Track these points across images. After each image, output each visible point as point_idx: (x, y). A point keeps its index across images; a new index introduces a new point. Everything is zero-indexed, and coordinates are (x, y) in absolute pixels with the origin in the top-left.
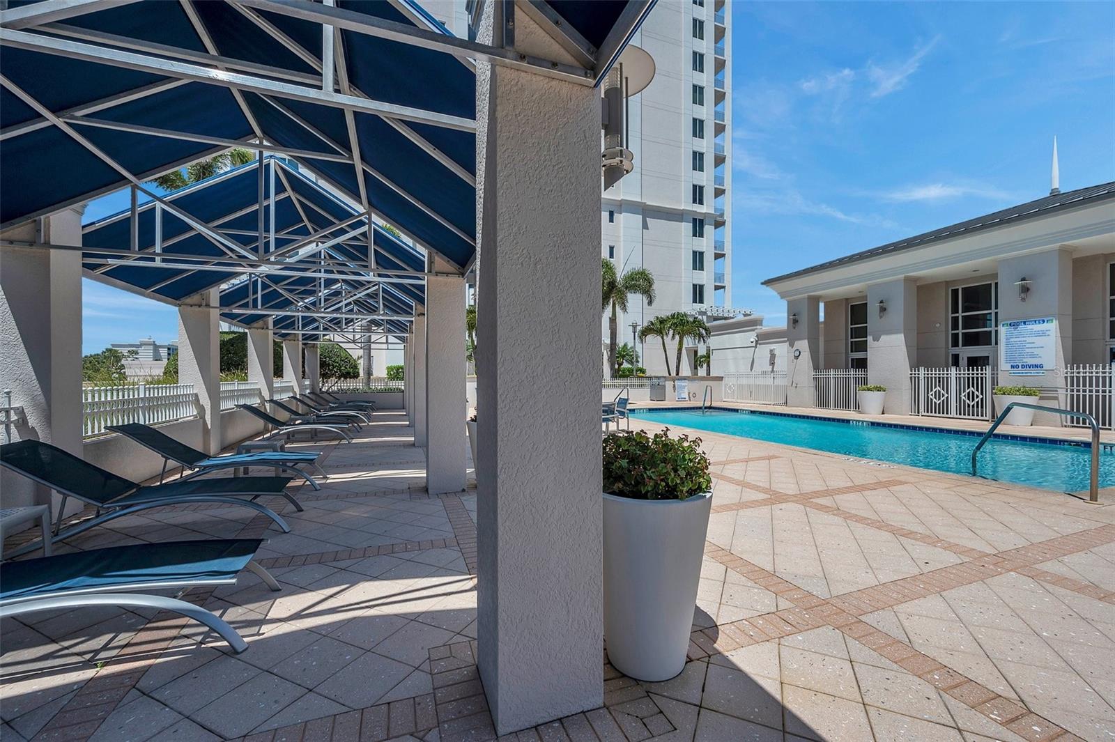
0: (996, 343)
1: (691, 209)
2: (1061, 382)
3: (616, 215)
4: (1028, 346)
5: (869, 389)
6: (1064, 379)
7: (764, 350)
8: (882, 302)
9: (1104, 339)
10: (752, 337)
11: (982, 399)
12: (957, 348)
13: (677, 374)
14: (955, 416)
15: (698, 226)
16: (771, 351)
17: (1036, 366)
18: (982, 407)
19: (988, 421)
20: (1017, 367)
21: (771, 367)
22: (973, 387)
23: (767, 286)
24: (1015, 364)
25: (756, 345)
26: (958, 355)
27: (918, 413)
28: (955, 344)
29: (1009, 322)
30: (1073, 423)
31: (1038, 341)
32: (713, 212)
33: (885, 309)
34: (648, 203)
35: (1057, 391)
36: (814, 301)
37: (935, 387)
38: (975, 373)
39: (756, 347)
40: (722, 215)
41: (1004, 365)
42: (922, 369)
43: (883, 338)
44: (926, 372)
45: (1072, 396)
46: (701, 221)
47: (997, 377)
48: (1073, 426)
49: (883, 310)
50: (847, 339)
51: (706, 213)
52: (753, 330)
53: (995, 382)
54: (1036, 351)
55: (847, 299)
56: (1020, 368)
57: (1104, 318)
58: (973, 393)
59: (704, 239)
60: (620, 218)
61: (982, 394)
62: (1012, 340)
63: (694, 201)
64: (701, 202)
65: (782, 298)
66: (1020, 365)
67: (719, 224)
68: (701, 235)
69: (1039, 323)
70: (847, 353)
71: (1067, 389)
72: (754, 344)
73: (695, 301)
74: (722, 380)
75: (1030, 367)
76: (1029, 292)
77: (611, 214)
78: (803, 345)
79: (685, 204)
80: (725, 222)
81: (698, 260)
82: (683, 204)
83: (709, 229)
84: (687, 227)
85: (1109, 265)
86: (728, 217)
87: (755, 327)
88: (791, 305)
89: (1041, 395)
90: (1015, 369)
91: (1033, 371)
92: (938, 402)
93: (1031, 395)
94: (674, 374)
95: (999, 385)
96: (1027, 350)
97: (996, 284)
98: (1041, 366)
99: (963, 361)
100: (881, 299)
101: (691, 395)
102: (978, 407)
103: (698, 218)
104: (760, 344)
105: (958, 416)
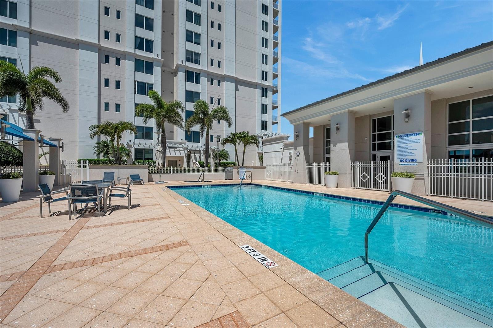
0: (393, 149)
1: (261, 83)
2: (425, 170)
3: (221, 82)
4: (409, 148)
5: (330, 174)
6: (427, 167)
7: (287, 153)
8: (337, 125)
9: (446, 146)
10: (281, 146)
11: (386, 179)
12: (375, 151)
13: (243, 165)
14: (373, 189)
15: (265, 92)
16: (290, 153)
17: (413, 160)
18: (386, 183)
19: (389, 192)
20: (403, 161)
21: (290, 161)
22: (381, 172)
23: (284, 117)
24: (402, 159)
25: (283, 150)
26: (375, 155)
27: (355, 187)
28: (374, 149)
29: (399, 135)
30: (432, 194)
31: (414, 146)
32: (272, 85)
33: (339, 129)
34: (238, 78)
35: (423, 175)
36: (307, 126)
37: (363, 173)
38: (383, 165)
39: (283, 151)
40: (276, 87)
41: (397, 160)
42: (357, 162)
43: (338, 145)
44: (359, 164)
45: (431, 178)
46: (266, 90)
47: (393, 167)
48: (431, 195)
49: (338, 129)
50: (324, 147)
51: (268, 85)
52: (282, 142)
53: (392, 169)
54: (413, 152)
55: (324, 126)
56: (405, 162)
57: (446, 134)
58: (381, 176)
59: (267, 98)
60: (224, 84)
61: (386, 176)
62: (401, 145)
63: (263, 79)
64: (266, 80)
65: (291, 124)
66: (405, 160)
67: (275, 92)
68: (266, 96)
69: (415, 135)
70: (324, 154)
71: (428, 174)
72: (282, 150)
73: (262, 129)
74: (265, 169)
75: (410, 161)
76: (410, 117)
77: (219, 82)
78: (301, 149)
79: (258, 80)
80: (278, 91)
81: (264, 109)
82: (257, 80)
83: (270, 93)
84: (259, 92)
85: (448, 105)
86: (279, 88)
87: (283, 141)
88: (295, 127)
89: (415, 177)
90: (402, 162)
91: (411, 163)
92: (364, 181)
93: (410, 177)
94: (241, 165)
95: (394, 172)
96: (409, 151)
97: (393, 116)
98: (415, 160)
99: (378, 158)
100: (336, 123)
101: (248, 177)
102: (384, 183)
103: (264, 87)
104: (285, 150)
105: (374, 189)
